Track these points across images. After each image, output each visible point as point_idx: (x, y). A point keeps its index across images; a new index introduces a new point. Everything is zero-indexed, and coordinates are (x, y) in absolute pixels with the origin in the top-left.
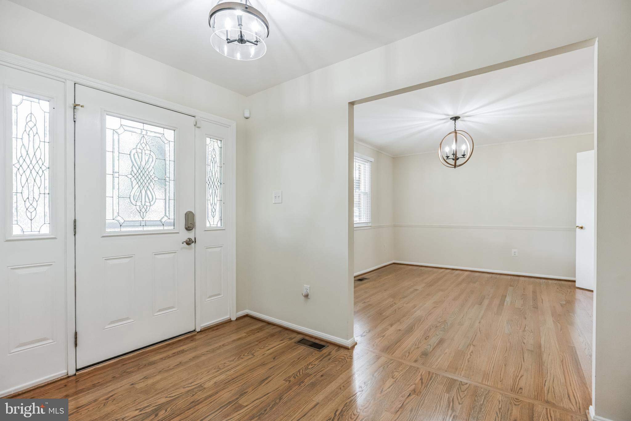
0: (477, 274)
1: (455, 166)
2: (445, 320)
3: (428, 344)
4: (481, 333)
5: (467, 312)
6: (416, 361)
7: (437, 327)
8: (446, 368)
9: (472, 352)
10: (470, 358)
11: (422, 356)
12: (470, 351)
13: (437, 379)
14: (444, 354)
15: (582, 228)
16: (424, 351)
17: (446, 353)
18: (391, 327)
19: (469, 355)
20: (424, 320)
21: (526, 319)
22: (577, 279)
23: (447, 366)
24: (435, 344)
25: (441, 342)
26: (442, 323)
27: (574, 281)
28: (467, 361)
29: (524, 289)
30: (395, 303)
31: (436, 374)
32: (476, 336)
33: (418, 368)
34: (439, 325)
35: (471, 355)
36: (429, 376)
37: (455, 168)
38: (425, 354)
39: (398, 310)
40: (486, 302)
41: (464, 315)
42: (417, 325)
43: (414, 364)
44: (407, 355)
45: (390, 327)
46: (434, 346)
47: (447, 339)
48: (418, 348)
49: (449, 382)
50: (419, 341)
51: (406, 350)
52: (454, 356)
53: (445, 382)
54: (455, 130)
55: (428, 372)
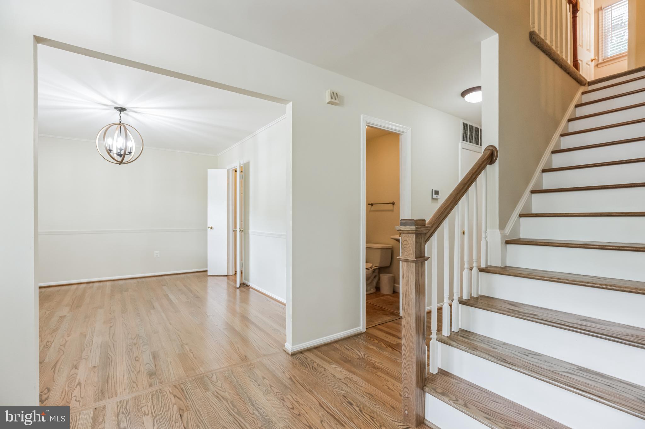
0: (120, 282)
1: (120, 163)
2: (137, 335)
3: (145, 364)
4: (180, 332)
5: (149, 319)
6: (151, 385)
7: (135, 344)
8: (185, 374)
9: (190, 350)
10: (194, 355)
11: (152, 377)
12: (189, 351)
13: (188, 386)
14: (170, 364)
15: (211, 228)
16: (148, 372)
17: (171, 362)
18: (78, 369)
19: (191, 354)
20: (113, 344)
21: (200, 308)
22: (208, 269)
23: (184, 373)
24: (152, 359)
25: (155, 356)
26: (136, 338)
27: (206, 271)
28: (194, 359)
29: (175, 285)
30: (48, 342)
31: (182, 384)
32: (179, 336)
33: (160, 390)
34: (135, 341)
35: (192, 353)
36: (178, 389)
37: (120, 165)
38: (152, 374)
39: (64, 347)
40: (156, 305)
41: (150, 323)
42: (112, 353)
43: (151, 389)
44: (134, 385)
45: (76, 370)
46: (153, 363)
47: (158, 350)
48: (138, 372)
49: (199, 383)
50: (131, 367)
51: (126, 382)
52: (180, 360)
53: (197, 385)
54: (120, 122)
55: (174, 387)
